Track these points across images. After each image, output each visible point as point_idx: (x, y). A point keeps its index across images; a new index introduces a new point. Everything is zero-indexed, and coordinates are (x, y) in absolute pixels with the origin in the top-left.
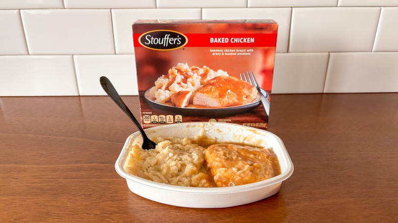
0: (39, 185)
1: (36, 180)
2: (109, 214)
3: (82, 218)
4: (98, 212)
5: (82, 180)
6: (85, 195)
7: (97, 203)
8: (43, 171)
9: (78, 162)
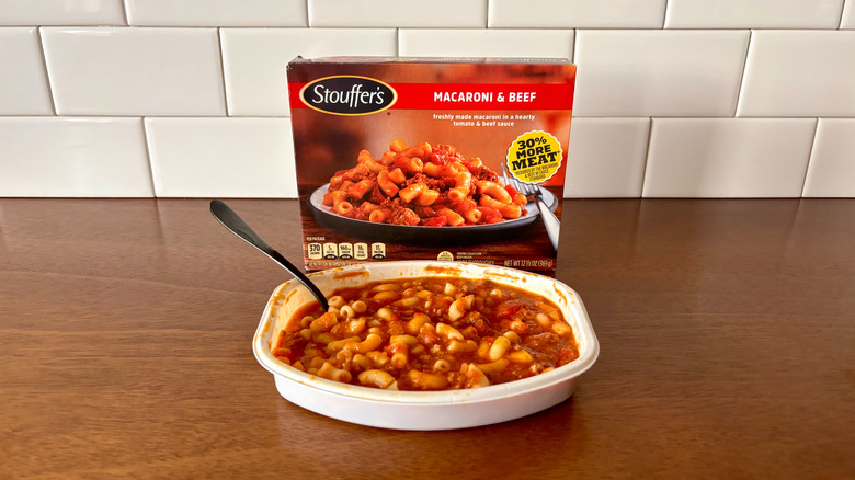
0: (63, 368)
1: (58, 359)
2: (193, 422)
3: (141, 429)
4: (172, 419)
5: (146, 359)
6: (150, 387)
7: (171, 401)
8: (73, 342)
9: (142, 326)
